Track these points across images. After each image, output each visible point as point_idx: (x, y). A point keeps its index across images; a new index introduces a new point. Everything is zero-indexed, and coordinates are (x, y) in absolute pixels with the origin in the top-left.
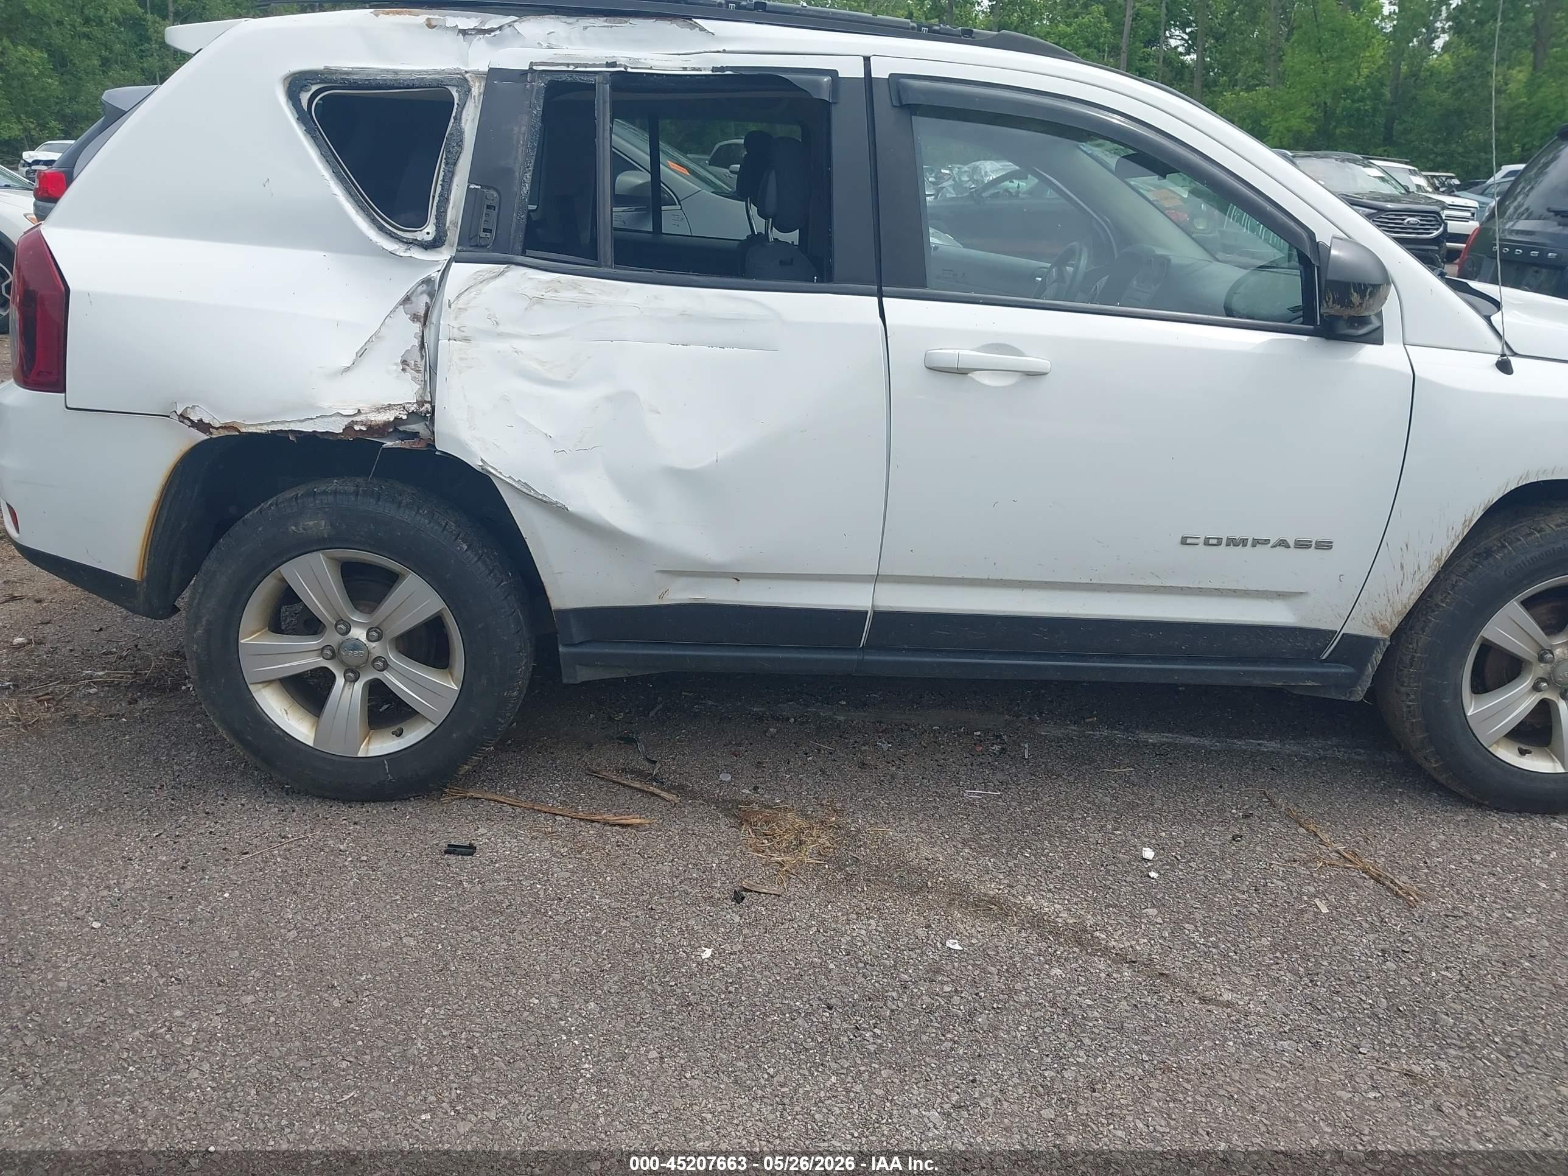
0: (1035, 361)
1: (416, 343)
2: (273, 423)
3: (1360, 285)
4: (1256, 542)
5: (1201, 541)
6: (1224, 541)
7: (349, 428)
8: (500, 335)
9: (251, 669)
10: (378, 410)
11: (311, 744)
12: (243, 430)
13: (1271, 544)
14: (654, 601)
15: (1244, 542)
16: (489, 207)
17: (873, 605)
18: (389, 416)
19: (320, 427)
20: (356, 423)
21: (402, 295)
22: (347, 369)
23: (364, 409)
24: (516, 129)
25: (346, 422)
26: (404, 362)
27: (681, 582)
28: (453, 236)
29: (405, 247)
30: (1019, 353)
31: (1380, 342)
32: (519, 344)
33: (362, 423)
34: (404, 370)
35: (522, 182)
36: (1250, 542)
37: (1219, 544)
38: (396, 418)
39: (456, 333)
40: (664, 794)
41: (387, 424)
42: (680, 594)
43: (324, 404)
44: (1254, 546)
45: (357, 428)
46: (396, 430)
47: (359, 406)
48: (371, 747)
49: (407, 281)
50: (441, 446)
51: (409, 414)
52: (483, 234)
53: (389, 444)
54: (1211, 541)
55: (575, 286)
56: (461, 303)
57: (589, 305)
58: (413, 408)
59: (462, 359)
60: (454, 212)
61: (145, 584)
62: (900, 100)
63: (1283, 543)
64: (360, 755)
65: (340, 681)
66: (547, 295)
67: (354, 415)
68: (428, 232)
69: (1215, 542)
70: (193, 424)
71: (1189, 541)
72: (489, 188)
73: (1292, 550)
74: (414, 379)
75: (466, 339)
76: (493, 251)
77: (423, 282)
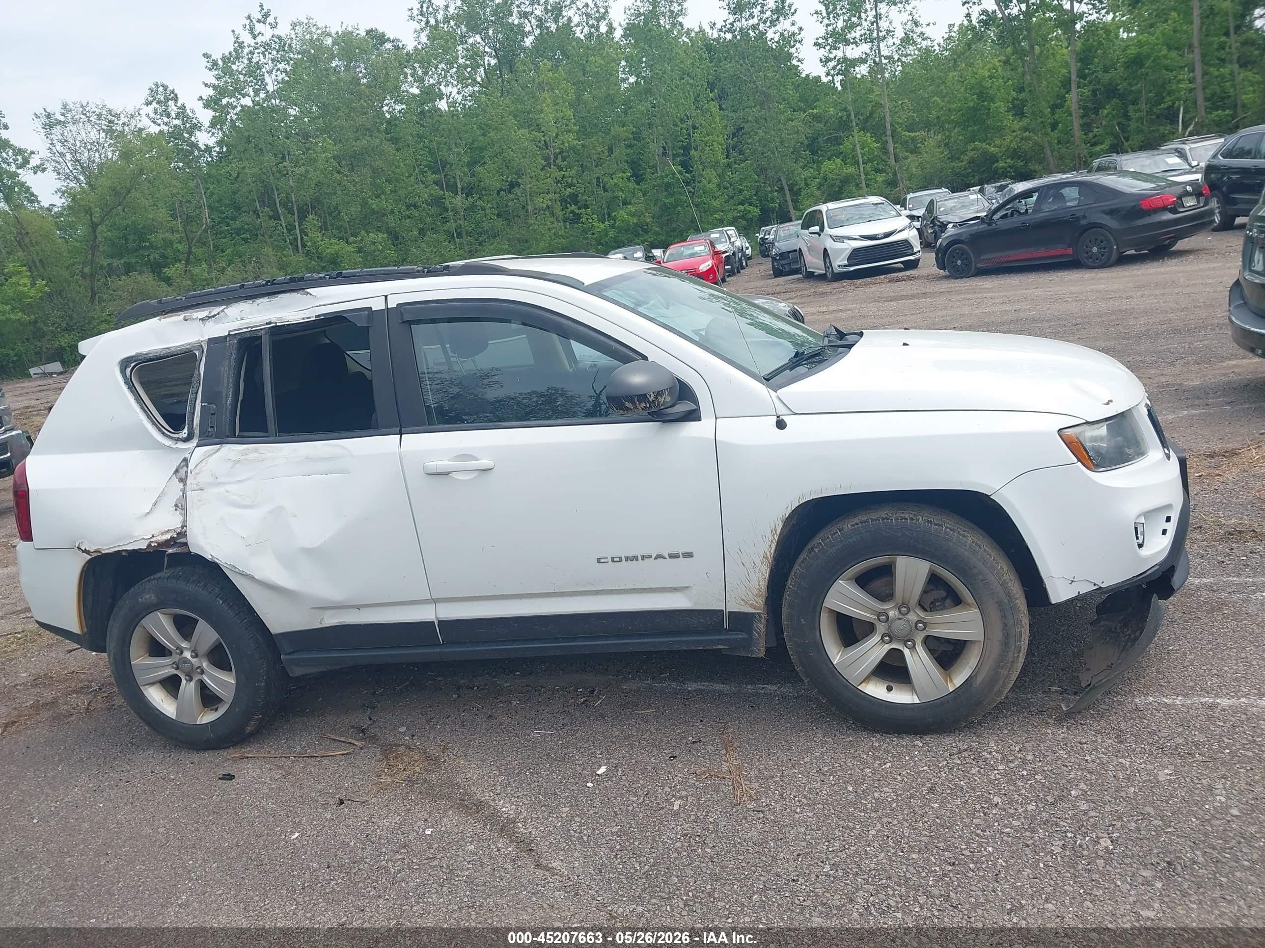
0: (485, 463)
1: (181, 494)
2: (115, 547)
3: (627, 397)
4: (643, 558)
5: (610, 560)
6: (623, 559)
7: (149, 545)
8: (219, 484)
9: (140, 678)
10: (162, 534)
11: (174, 718)
12: (103, 552)
13: (653, 557)
14: (318, 626)
15: (635, 558)
16: (212, 414)
17: (436, 617)
18: (168, 537)
19: (136, 547)
20: (152, 542)
21: (174, 469)
22: (148, 513)
23: (156, 534)
24: (222, 369)
25: (147, 542)
26: (176, 505)
27: (329, 613)
28: (197, 432)
29: (175, 442)
30: (475, 459)
31: (699, 419)
32: (228, 487)
33: (155, 542)
34: (176, 510)
35: (227, 397)
36: (640, 558)
37: (621, 560)
38: (171, 537)
39: (195, 487)
40: (356, 743)
41: (167, 541)
42: (331, 620)
43: (136, 534)
44: (643, 559)
45: (153, 545)
46: (175, 543)
47: (153, 533)
48: (203, 718)
49: (177, 460)
50: (193, 550)
51: (177, 534)
52: (210, 430)
53: (170, 551)
54: (615, 559)
55: (256, 451)
56: (197, 471)
57: (263, 460)
58: (179, 531)
59: (199, 501)
60: (197, 420)
61: (87, 636)
62: (402, 319)
63: (659, 556)
64: (198, 723)
65: (184, 682)
66: (242, 458)
67: (151, 538)
68: (185, 433)
69: (618, 559)
70: (83, 552)
71: (602, 560)
72: (211, 404)
73: (669, 560)
74: (181, 514)
75: (201, 489)
76: (216, 438)
77: (183, 461)
